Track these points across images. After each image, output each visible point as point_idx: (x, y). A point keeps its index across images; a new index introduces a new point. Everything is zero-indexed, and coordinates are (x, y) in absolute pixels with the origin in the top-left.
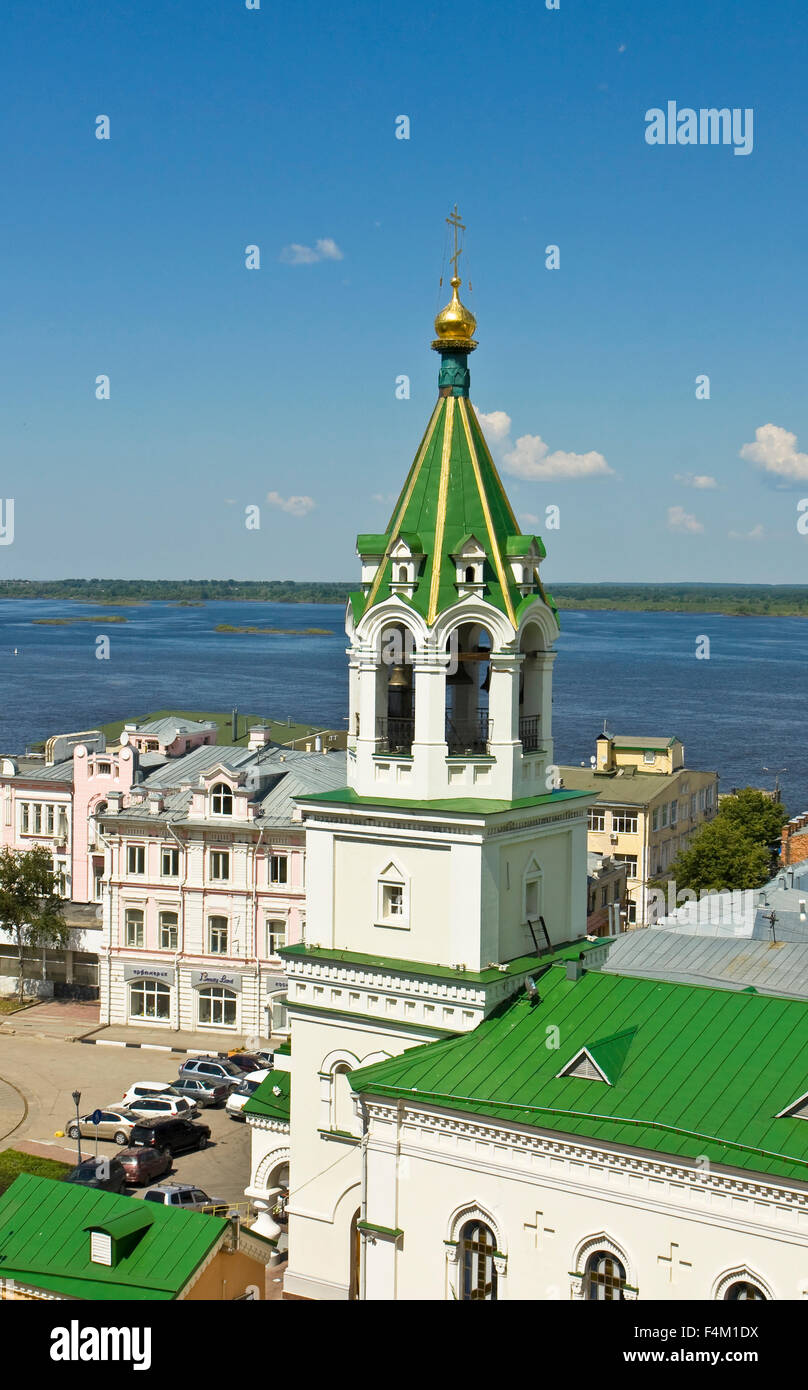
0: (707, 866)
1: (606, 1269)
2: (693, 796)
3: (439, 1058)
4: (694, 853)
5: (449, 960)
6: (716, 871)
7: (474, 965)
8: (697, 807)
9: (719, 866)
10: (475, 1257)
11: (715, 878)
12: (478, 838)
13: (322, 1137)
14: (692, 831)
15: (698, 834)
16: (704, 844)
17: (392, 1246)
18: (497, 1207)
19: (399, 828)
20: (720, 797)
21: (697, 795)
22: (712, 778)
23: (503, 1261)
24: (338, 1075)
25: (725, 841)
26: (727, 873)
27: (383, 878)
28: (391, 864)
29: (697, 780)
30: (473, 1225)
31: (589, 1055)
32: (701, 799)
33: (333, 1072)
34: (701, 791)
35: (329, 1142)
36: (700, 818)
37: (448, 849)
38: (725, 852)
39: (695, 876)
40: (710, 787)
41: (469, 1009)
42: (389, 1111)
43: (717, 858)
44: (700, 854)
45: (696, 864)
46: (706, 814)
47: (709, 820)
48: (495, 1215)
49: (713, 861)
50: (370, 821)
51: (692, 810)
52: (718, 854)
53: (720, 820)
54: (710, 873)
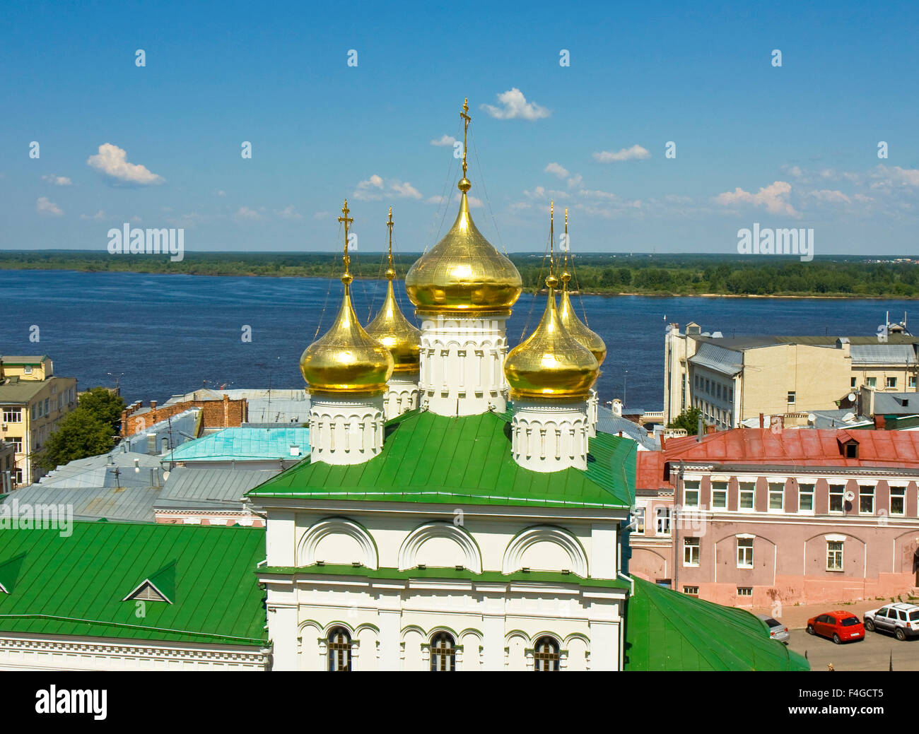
0: (71, 441)
2: (60, 394)
4: (62, 433)
6: (78, 443)
8: (63, 403)
9: (79, 441)
11: (77, 449)
14: (60, 418)
15: (65, 419)
16: (69, 427)
20: (79, 394)
21: (63, 393)
22: (72, 382)
25: (83, 423)
26: (85, 445)
29: (62, 384)
32: (66, 398)
34: (65, 391)
36: (65, 409)
38: (83, 431)
39: (63, 448)
40: (72, 388)
43: (78, 435)
44: (66, 433)
45: (64, 440)
46: (69, 406)
47: (72, 410)
49: (75, 438)
51: (60, 403)
52: (78, 433)
53: (79, 410)
54: (73, 445)
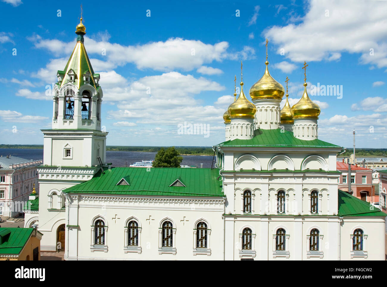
1: (133, 225)
3: (85, 185)
5: (83, 165)
7: (90, 165)
10: (98, 229)
12: (91, 136)
13: (49, 211)
17: (76, 230)
18: (105, 215)
19: (70, 135)
23: (107, 228)
24: (53, 195)
27: (65, 147)
28: (68, 144)
30: (98, 221)
31: (124, 179)
33: (52, 195)
35: (51, 212)
37: (83, 139)
41: (89, 175)
42: (76, 197)
48: (105, 217)
50: (62, 134)
